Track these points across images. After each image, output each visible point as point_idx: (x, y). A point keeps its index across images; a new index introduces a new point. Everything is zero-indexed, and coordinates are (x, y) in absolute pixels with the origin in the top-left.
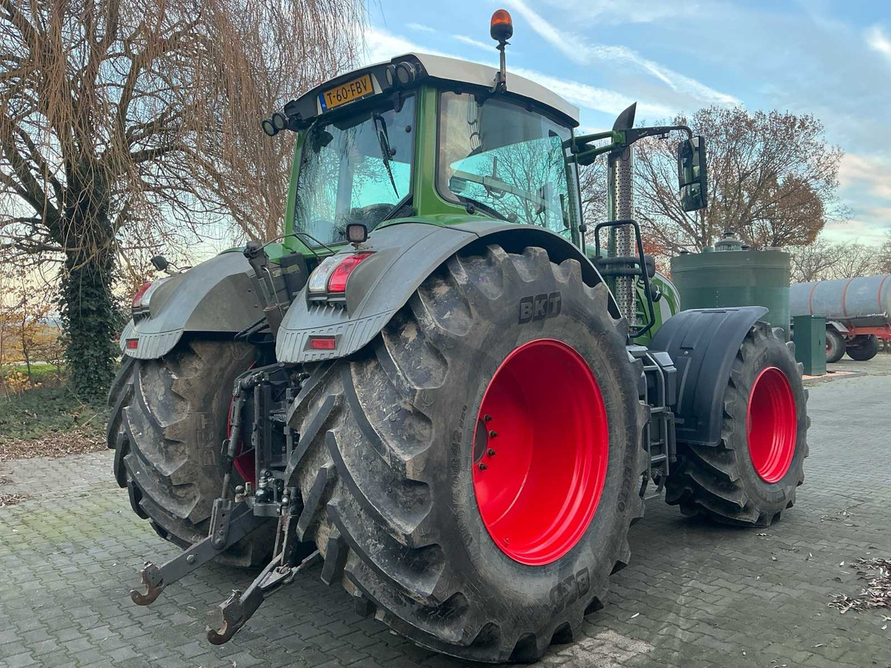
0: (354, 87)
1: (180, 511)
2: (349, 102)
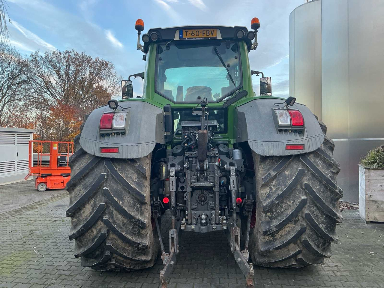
0: (205, 32)
1: (143, 242)
2: (199, 38)
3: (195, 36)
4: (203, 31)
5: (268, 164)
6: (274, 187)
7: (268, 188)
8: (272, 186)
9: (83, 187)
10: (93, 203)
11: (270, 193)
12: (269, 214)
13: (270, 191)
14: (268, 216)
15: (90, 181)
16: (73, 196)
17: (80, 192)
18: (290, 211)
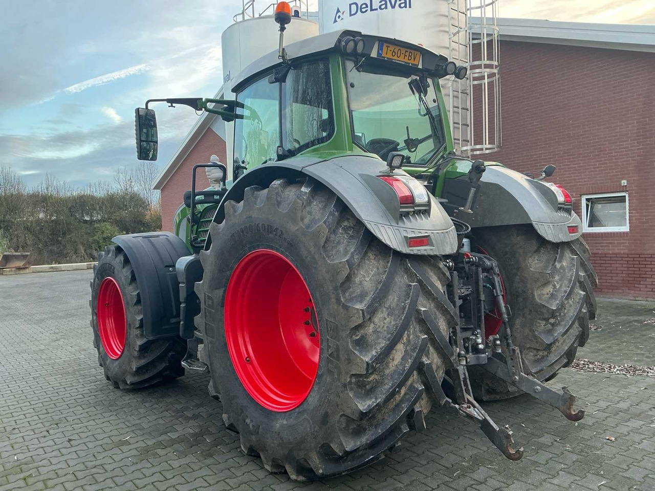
0: (407, 54)
2: (400, 61)
3: (396, 57)
4: (406, 51)
5: (543, 254)
6: (557, 283)
7: (551, 286)
8: (555, 283)
9: (387, 313)
10: (406, 339)
11: (554, 292)
12: (552, 321)
13: (554, 289)
14: (550, 323)
15: (395, 300)
16: (371, 331)
17: (385, 321)
18: (572, 311)
